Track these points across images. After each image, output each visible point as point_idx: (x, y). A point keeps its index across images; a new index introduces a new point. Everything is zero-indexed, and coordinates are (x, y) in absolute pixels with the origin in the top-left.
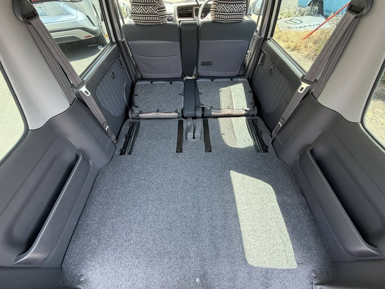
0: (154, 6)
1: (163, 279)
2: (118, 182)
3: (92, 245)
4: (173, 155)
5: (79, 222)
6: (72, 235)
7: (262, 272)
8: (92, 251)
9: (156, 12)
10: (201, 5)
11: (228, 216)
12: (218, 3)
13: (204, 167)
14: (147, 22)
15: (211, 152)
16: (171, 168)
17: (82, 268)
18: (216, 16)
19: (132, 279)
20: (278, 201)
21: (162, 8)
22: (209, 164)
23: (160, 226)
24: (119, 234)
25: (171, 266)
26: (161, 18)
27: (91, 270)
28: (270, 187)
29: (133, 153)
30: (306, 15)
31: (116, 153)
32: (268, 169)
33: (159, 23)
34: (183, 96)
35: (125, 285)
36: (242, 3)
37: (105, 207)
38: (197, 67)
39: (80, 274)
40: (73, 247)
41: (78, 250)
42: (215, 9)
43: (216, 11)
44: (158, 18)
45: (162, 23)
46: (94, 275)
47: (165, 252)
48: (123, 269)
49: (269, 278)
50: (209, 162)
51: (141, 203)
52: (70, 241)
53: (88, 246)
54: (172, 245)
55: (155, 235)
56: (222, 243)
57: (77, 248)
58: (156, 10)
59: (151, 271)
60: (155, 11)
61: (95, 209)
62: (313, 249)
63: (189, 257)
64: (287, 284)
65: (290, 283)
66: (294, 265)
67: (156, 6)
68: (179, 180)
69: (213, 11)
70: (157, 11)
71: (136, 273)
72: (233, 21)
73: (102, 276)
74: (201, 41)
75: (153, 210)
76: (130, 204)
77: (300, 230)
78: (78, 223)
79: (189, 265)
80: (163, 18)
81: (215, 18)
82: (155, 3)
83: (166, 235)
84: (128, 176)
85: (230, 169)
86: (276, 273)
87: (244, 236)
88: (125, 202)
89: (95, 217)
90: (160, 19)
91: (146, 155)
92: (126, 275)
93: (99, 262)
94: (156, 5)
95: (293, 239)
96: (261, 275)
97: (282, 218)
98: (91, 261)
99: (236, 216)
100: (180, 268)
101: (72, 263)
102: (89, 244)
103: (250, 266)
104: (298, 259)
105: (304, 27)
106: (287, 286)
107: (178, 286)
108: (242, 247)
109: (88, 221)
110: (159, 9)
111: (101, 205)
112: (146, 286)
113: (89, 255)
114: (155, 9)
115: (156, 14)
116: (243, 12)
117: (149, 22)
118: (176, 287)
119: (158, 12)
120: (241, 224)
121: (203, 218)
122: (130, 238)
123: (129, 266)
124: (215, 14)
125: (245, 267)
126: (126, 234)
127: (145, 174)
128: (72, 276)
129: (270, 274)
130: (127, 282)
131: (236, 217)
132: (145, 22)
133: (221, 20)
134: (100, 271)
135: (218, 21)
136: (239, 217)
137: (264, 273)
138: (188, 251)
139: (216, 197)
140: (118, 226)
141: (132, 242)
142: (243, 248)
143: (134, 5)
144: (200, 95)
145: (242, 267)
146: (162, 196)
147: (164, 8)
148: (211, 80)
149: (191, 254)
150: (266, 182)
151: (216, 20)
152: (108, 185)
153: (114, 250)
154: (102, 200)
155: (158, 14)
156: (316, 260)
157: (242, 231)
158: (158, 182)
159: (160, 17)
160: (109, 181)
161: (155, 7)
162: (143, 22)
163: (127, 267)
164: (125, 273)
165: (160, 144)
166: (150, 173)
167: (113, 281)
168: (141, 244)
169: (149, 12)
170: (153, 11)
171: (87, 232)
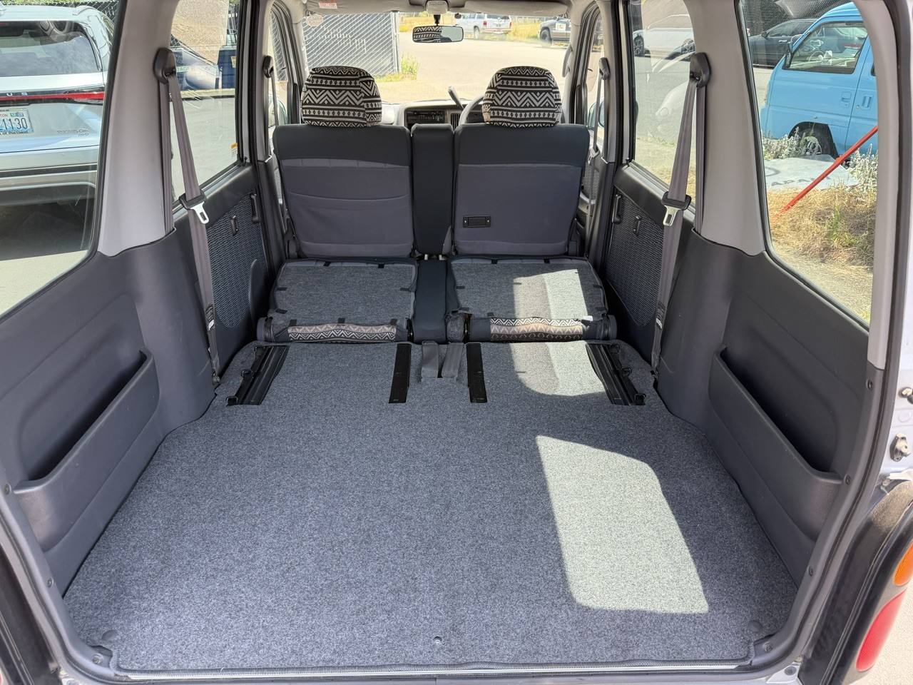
0: (355, 91)
1: (340, 637)
2: (220, 456)
3: (146, 568)
5: (110, 526)
6: (91, 549)
7: (613, 620)
8: (144, 581)
9: (358, 103)
10: (465, 106)
11: (527, 517)
12: (498, 90)
13: (464, 428)
14: (335, 121)
15: (486, 401)
16: (372, 430)
17: (115, 615)
18: (494, 113)
19: (253, 637)
20: (665, 493)
21: (373, 97)
22: (480, 424)
23: (338, 535)
24: (220, 549)
25: (365, 608)
26: (370, 114)
27: (140, 618)
28: (645, 466)
29: (265, 402)
30: (788, 156)
31: (216, 402)
32: (641, 433)
33: (363, 124)
34: (413, 294)
35: (234, 649)
36: (551, 91)
37: (182, 502)
38: (453, 231)
39: (106, 629)
40: (92, 570)
41: (105, 578)
42: (492, 100)
43: (492, 105)
44: (362, 113)
45: (369, 125)
46: (147, 630)
47: (348, 583)
48: (230, 614)
49: (632, 631)
50: (480, 419)
51: (285, 495)
53: (133, 570)
54: (369, 568)
55: (321, 552)
56: (508, 565)
57: (104, 574)
58: (360, 98)
59: (307, 620)
60: (358, 100)
61: (156, 503)
62: (754, 577)
63: (415, 590)
64: (682, 646)
65: (689, 643)
66: (700, 605)
67: (361, 93)
69: (488, 104)
70: (362, 100)
71: (265, 623)
72: (533, 123)
73: (171, 631)
74: (460, 165)
75: (317, 508)
76: (254, 496)
77: (721, 542)
78: (106, 527)
79: (414, 605)
80: (374, 113)
81: (491, 117)
82: (359, 86)
83: (354, 553)
84: (249, 445)
85: (536, 433)
86: (651, 621)
87: (567, 553)
88: (239, 493)
89: (154, 517)
90: (368, 115)
91: (302, 407)
92: (237, 627)
93: (163, 600)
94: (360, 91)
95: (701, 559)
96: (610, 626)
97: (674, 522)
98: (142, 598)
99: (549, 517)
100: (389, 612)
101: (87, 603)
102: (137, 566)
103: (580, 607)
104: (712, 596)
105: (786, 182)
106: (682, 650)
107: (383, 651)
108: (562, 574)
109: (137, 524)
110: (366, 97)
111: (174, 496)
112: (293, 652)
113: (137, 588)
114: (358, 98)
115: (359, 106)
116: (554, 107)
117: (339, 122)
118: (377, 652)
119: (363, 102)
120: (561, 531)
121: (457, 521)
122: (251, 556)
123: (247, 607)
124: (491, 109)
125: (568, 610)
126: (241, 551)
127: (298, 441)
129: (635, 622)
130: (240, 641)
131: (548, 519)
132: (330, 122)
133: (507, 122)
134: (165, 620)
135: (500, 123)
136: (557, 519)
137: (618, 621)
138: (413, 579)
139: (494, 482)
140: (218, 536)
141: (258, 563)
142: (564, 575)
143: (311, 89)
144: (459, 291)
145: (560, 609)
146: (344, 480)
147: (379, 97)
148: (490, 262)
149: (421, 585)
150: (633, 457)
151: (494, 122)
152: (192, 460)
153: (207, 578)
154: (175, 487)
155: (363, 107)
156: (759, 597)
157: (563, 544)
158: (334, 455)
159: (366, 111)
160: (195, 453)
161: (358, 93)
162: (326, 122)
163: (241, 609)
164: (236, 623)
165: (344, 387)
166: (314, 440)
167: (200, 640)
168: (281, 568)
169: (344, 101)
170: (352, 100)
171: (132, 544)
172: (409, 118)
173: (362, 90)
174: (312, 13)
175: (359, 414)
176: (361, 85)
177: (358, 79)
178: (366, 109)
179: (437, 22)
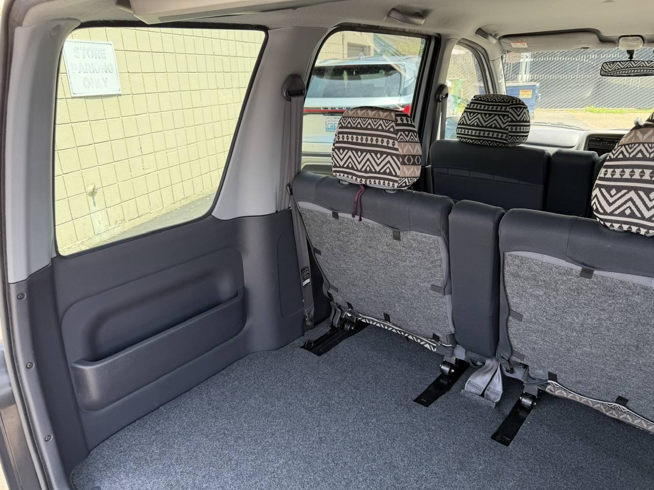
0: (504, 116)
2: (262, 387)
3: (149, 452)
4: (401, 400)
5: (160, 408)
6: (138, 419)
8: (139, 462)
9: (503, 126)
13: (461, 463)
14: (479, 140)
15: (508, 445)
16: (378, 420)
17: (109, 477)
21: (520, 121)
22: (481, 467)
24: (195, 466)
26: (512, 136)
29: (325, 356)
31: (296, 342)
33: (504, 144)
37: (210, 413)
39: (99, 484)
40: (125, 435)
41: (126, 445)
44: (505, 135)
45: (510, 145)
50: (485, 461)
51: (270, 445)
52: (129, 425)
53: (142, 449)
57: (128, 442)
58: (506, 123)
60: (504, 124)
61: (196, 404)
67: (508, 117)
68: (379, 453)
70: (507, 124)
75: (279, 472)
76: (252, 433)
78: (158, 408)
80: (516, 136)
82: (508, 112)
84: (285, 386)
88: (246, 425)
89: (186, 415)
90: (510, 137)
93: (134, 485)
94: (508, 115)
98: (127, 475)
101: (104, 458)
102: (146, 448)
109: (173, 415)
110: (512, 122)
111: (209, 404)
113: (132, 465)
114: (504, 122)
115: (504, 129)
117: (484, 140)
119: (508, 125)
122: (205, 486)
126: (204, 477)
127: (318, 401)
128: (90, 477)
132: (476, 140)
140: (203, 454)
143: (467, 112)
146: (318, 458)
147: (529, 122)
152: (244, 381)
153: (168, 485)
154: (216, 398)
155: (507, 130)
158: (331, 429)
159: (509, 134)
160: (250, 376)
161: (506, 117)
162: (472, 139)
165: (389, 367)
166: (329, 406)
169: (491, 124)
170: (498, 123)
171: (158, 429)
172: (591, 143)
173: (510, 115)
174: (508, 52)
175: (380, 399)
176: (511, 110)
177: (509, 106)
178: (510, 132)
179: (631, 57)
